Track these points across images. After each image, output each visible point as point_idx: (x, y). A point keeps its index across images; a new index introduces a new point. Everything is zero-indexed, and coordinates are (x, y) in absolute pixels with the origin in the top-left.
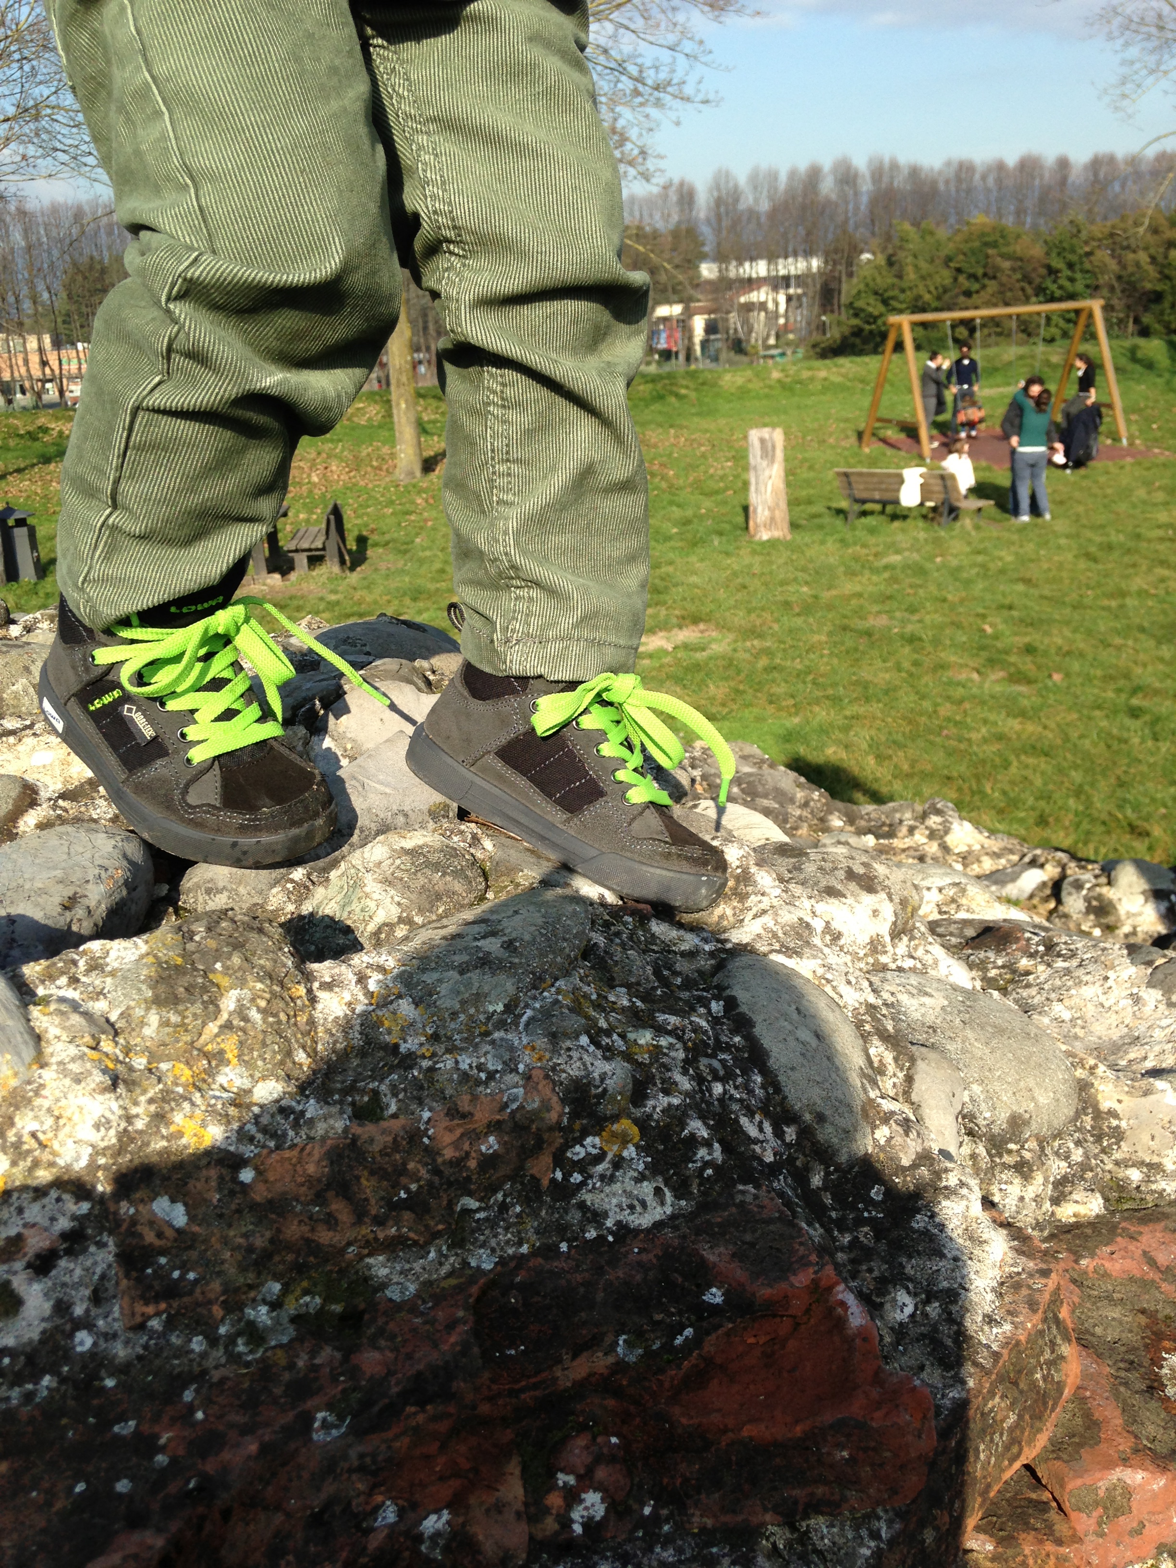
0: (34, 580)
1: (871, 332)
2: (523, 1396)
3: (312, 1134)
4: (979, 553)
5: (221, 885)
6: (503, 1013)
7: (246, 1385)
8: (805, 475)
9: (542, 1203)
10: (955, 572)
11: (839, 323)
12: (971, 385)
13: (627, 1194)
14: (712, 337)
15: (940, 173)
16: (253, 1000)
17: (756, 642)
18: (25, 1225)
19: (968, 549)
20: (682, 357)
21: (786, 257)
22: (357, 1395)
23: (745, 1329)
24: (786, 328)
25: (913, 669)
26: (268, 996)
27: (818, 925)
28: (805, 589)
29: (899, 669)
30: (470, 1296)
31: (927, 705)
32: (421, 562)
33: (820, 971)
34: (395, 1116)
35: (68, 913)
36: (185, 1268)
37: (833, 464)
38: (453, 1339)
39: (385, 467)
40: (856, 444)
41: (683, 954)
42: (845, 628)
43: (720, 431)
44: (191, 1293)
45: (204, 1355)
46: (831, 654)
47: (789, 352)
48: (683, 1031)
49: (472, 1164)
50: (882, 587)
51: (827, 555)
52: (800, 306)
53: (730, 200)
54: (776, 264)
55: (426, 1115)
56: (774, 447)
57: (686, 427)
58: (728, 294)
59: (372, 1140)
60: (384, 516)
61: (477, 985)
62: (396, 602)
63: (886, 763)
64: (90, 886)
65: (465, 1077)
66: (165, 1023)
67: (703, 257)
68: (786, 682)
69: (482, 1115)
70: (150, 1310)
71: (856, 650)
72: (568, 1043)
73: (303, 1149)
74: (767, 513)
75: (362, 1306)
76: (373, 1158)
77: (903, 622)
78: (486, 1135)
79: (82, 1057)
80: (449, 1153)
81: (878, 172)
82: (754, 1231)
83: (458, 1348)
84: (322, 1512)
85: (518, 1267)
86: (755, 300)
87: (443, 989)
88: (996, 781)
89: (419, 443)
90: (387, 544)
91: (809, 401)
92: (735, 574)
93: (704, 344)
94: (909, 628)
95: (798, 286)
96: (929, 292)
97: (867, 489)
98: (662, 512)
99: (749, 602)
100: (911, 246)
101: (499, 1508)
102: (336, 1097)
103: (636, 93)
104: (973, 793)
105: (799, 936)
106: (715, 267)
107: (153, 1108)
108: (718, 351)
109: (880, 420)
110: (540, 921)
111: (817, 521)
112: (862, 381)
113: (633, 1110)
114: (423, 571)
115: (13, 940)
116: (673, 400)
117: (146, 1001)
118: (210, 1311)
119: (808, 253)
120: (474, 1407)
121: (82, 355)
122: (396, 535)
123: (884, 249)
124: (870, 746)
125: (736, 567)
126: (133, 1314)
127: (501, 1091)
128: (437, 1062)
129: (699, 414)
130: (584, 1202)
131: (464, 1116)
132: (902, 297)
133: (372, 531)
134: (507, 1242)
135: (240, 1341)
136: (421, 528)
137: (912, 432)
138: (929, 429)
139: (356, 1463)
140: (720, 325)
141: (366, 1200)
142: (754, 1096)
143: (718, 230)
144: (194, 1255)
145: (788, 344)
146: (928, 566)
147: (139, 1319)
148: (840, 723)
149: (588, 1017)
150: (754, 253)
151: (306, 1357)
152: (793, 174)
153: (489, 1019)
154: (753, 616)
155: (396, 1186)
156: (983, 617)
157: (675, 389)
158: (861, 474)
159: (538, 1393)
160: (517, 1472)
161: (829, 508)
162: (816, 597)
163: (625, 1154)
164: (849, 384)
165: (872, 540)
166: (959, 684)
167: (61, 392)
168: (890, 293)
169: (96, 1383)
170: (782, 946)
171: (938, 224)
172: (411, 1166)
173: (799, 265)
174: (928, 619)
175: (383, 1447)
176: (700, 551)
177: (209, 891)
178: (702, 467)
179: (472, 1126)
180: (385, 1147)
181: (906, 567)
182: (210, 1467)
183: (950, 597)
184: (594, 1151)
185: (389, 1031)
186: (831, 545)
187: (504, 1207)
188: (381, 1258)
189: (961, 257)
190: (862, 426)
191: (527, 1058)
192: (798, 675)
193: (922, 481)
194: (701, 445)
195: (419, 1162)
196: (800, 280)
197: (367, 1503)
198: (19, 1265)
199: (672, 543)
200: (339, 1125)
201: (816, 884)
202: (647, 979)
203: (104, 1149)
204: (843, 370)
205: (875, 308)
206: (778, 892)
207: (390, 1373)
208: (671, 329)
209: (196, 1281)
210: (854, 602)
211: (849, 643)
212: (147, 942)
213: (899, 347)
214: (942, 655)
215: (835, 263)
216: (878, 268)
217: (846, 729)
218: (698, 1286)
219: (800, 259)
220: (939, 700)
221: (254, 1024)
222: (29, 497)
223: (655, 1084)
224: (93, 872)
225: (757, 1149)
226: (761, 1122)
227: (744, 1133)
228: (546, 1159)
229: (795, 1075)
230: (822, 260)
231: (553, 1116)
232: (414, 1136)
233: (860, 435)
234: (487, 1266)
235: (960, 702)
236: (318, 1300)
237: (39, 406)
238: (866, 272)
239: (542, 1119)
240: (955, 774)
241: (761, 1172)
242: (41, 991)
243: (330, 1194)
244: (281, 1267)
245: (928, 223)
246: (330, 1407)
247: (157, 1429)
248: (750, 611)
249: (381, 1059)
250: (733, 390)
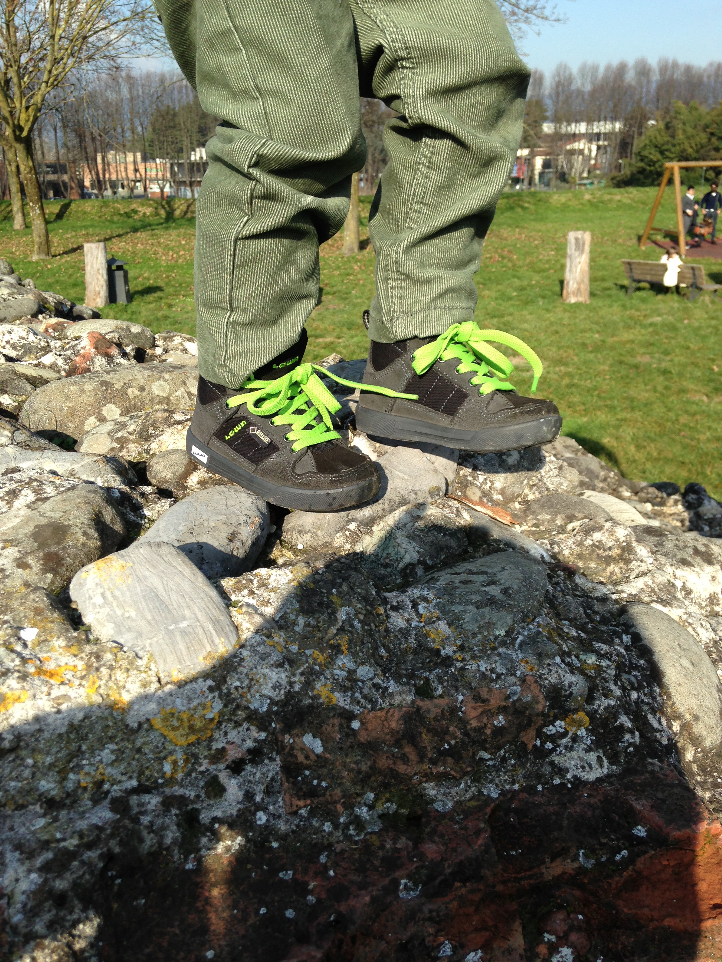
0: (125, 303)
1: (651, 171)
2: (523, 883)
3: (392, 703)
4: (713, 319)
5: (307, 529)
6: (505, 636)
7: (357, 856)
8: (602, 263)
9: (528, 759)
10: (696, 331)
11: (630, 165)
12: (716, 209)
13: (581, 759)
14: (547, 170)
15: (705, 70)
16: (356, 615)
17: (562, 368)
18: (228, 743)
19: (706, 316)
20: (526, 182)
21: (599, 121)
22: (424, 871)
23: (662, 855)
24: (595, 167)
25: (664, 392)
26: (364, 612)
27: (679, 584)
28: (597, 336)
29: (655, 390)
30: (486, 814)
31: (671, 415)
32: (355, 305)
33: (684, 617)
34: (441, 696)
35: (231, 544)
36: (320, 779)
37: (621, 256)
38: (480, 842)
39: (336, 245)
40: (637, 243)
41: (597, 599)
42: (621, 362)
43: (548, 231)
44: (324, 795)
45: (330, 834)
46: (611, 378)
47: (596, 182)
48: (611, 655)
49: (488, 731)
50: (648, 337)
51: (612, 315)
52: (606, 152)
53: (566, 83)
54: (592, 125)
55: (461, 698)
56: (584, 244)
57: (527, 228)
58: (559, 143)
59: (429, 711)
60: (334, 276)
61: (488, 617)
62: (338, 330)
63: (642, 451)
64: (242, 527)
65: (484, 676)
66: (307, 625)
67: (545, 119)
68: (580, 394)
69: (495, 702)
70: (301, 803)
71: (627, 376)
72: (548, 661)
73: (388, 712)
74: (575, 285)
75: (420, 812)
76: (430, 722)
77: (660, 360)
78: (498, 714)
79: (264, 643)
80: (474, 723)
81: (664, 68)
82: (663, 792)
83: (483, 848)
84: (408, 942)
85: (512, 798)
86: (576, 148)
87: (467, 617)
88: (713, 467)
89: (358, 231)
90: (335, 293)
91: (608, 215)
92: (552, 324)
93: (541, 175)
94: (663, 365)
95: (605, 140)
96: (691, 147)
97: (642, 274)
98: (507, 282)
99: (560, 342)
100: (682, 117)
101: (510, 951)
102: (404, 680)
103: (514, 14)
104: (698, 474)
105: (669, 592)
106: (552, 125)
107: (303, 679)
108: (550, 180)
109: (653, 229)
110: (520, 576)
111: (607, 292)
112: (644, 203)
113: (586, 706)
114: (355, 311)
115: (203, 559)
116: (519, 210)
117: (296, 610)
118: (335, 807)
119: (614, 119)
120: (494, 886)
121: (159, 167)
122: (340, 288)
123: (664, 118)
124: (633, 439)
125: (552, 319)
126: (292, 805)
127: (506, 687)
128: (466, 665)
129: (535, 220)
130: (554, 761)
131: (483, 701)
132: (673, 149)
133: (326, 285)
134: (505, 781)
135: (351, 828)
136: (356, 284)
137: (674, 239)
138: (685, 236)
139: (428, 915)
140: (553, 164)
141: (425, 747)
142: (656, 701)
143: (556, 103)
144: (325, 771)
145: (596, 177)
146: (679, 325)
147: (295, 809)
148: (613, 423)
149: (557, 644)
150: (578, 118)
151: (391, 842)
152: (608, 68)
153: (496, 639)
154: (561, 352)
155: (442, 741)
156: (713, 360)
157: (521, 203)
158: (639, 264)
159: (532, 882)
160: (520, 930)
161: (616, 284)
162: (603, 341)
163: (579, 733)
164: (634, 205)
165: (643, 306)
166: (693, 403)
167: (145, 188)
168: (666, 147)
169: (267, 844)
170: (658, 598)
171: (701, 103)
172: (451, 729)
173: (607, 126)
174: (676, 359)
175: (443, 907)
176: (530, 308)
177: (300, 532)
178: (535, 254)
179: (489, 708)
180: (437, 716)
181: (664, 325)
182: (343, 908)
183: (692, 346)
184: (561, 730)
185: (434, 642)
186: (616, 308)
187: (504, 759)
188: (432, 784)
189: (715, 126)
190: (641, 232)
191: (522, 668)
192: (588, 391)
193: (679, 270)
194: (535, 240)
195: (456, 727)
196: (607, 136)
197: (434, 941)
198: (222, 766)
199: (513, 302)
200: (409, 698)
201: (674, 556)
202: (581, 616)
203: (278, 701)
204: (631, 196)
205: (655, 156)
206: (651, 560)
207: (443, 860)
208: (521, 164)
209: (327, 787)
210: (628, 346)
211: (623, 372)
212: (292, 572)
213: (670, 182)
214: (684, 383)
215: (631, 126)
216: (659, 130)
217: (617, 427)
218: (628, 823)
219: (608, 122)
220: (680, 413)
221: (357, 630)
222: (124, 252)
223: (598, 690)
224: (242, 519)
225: (658, 735)
226: (660, 718)
227: (650, 725)
228: (532, 732)
229: (680, 689)
230: (622, 123)
231: (540, 707)
232: (453, 710)
233: (639, 238)
234: (494, 795)
235: (694, 414)
236: (395, 806)
237: (132, 197)
238: (651, 133)
239: (534, 708)
240: (687, 461)
241: (661, 751)
242: (233, 598)
243: (404, 742)
244: (375, 784)
245: (694, 103)
246: (409, 877)
247: (306, 879)
248: (559, 348)
249: (428, 658)
250: (558, 206)
